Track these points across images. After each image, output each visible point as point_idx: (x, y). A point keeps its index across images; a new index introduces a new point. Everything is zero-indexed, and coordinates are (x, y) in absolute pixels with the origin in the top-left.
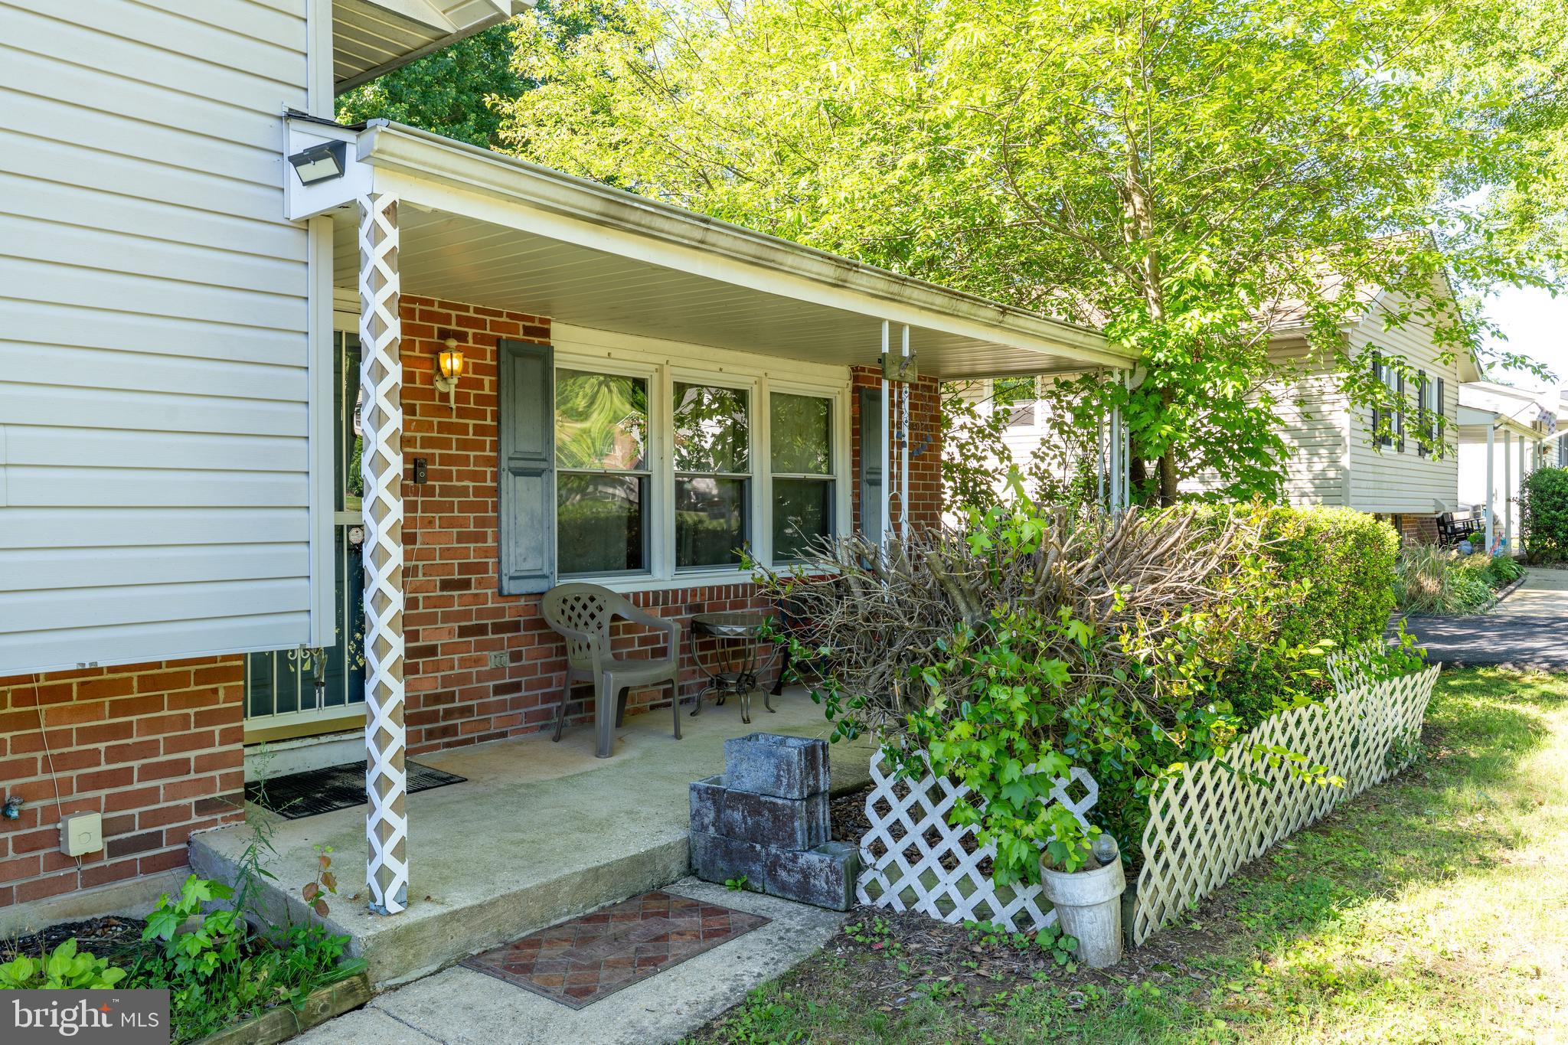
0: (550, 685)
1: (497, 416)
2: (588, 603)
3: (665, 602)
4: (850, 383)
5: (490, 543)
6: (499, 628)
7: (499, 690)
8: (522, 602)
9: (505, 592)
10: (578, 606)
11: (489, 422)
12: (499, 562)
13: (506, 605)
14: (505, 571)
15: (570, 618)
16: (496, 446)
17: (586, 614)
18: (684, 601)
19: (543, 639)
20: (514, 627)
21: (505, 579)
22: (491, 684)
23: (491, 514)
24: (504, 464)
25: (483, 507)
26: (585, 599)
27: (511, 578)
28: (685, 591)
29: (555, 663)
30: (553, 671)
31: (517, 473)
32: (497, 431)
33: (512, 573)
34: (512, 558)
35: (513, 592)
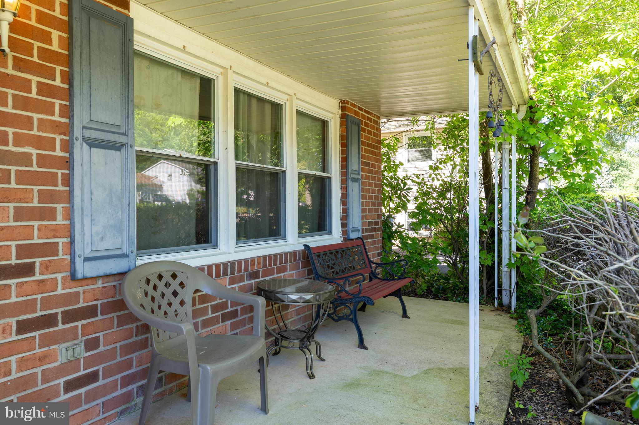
0: (130, 366)
1: (68, 78)
2: (171, 280)
3: (232, 272)
4: (340, 111)
5: (60, 220)
6: (69, 317)
7: (70, 386)
8: (99, 284)
9: (79, 275)
10: (161, 285)
11: (58, 82)
12: (72, 242)
13: (81, 289)
14: (78, 252)
15: (153, 299)
16: (68, 112)
17: (168, 292)
18: (246, 270)
19: (122, 321)
20: (91, 312)
21: (79, 262)
22: (61, 381)
23: (60, 188)
24: (77, 132)
25: (52, 179)
26: (167, 277)
27: (86, 259)
28: (246, 261)
29: (135, 343)
30: (133, 351)
31: (93, 144)
32: (69, 95)
33: (88, 253)
34: (87, 238)
35: (89, 275)
